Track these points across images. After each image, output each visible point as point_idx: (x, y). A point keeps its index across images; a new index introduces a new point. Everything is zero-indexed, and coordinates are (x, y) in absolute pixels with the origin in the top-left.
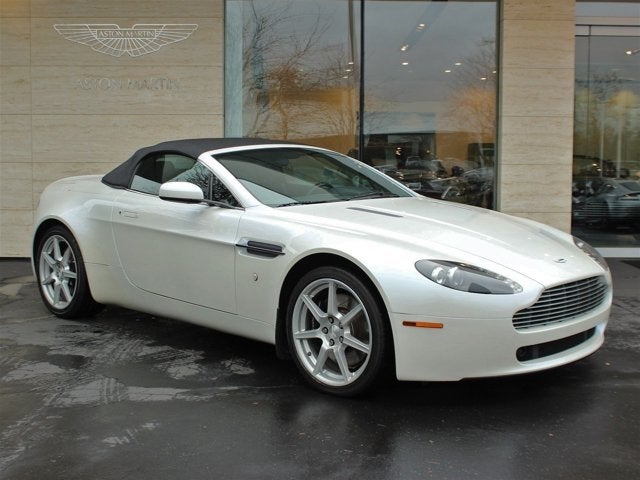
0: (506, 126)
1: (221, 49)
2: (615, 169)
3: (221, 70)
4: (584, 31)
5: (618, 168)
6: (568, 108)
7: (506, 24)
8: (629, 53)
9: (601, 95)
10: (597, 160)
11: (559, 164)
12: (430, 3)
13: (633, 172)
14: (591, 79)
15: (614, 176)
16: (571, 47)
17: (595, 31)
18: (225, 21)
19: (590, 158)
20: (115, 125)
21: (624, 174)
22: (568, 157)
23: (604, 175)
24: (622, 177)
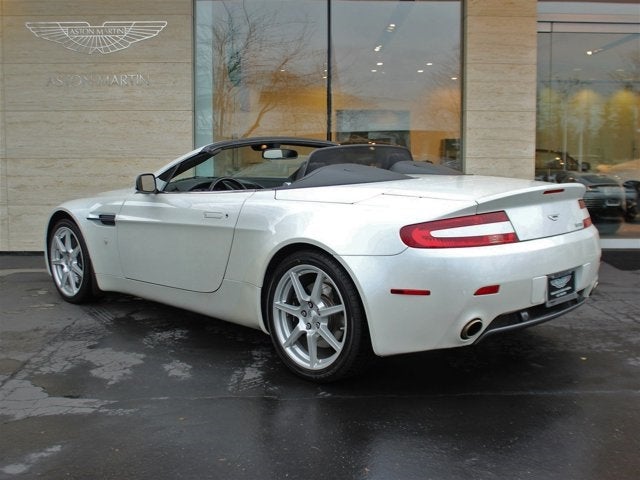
0: (470, 120)
1: (190, 46)
2: (576, 162)
3: (190, 66)
4: (546, 28)
5: (580, 162)
6: (530, 103)
7: (469, 20)
8: (590, 53)
9: (565, 94)
10: (560, 154)
11: (523, 158)
12: (398, 3)
13: (593, 166)
14: (553, 79)
15: (576, 170)
16: (533, 42)
17: (557, 28)
18: (194, 19)
19: (552, 152)
20: (86, 122)
21: (585, 168)
22: (531, 151)
23: (567, 169)
24: (584, 170)
